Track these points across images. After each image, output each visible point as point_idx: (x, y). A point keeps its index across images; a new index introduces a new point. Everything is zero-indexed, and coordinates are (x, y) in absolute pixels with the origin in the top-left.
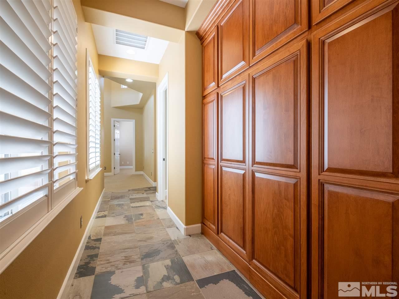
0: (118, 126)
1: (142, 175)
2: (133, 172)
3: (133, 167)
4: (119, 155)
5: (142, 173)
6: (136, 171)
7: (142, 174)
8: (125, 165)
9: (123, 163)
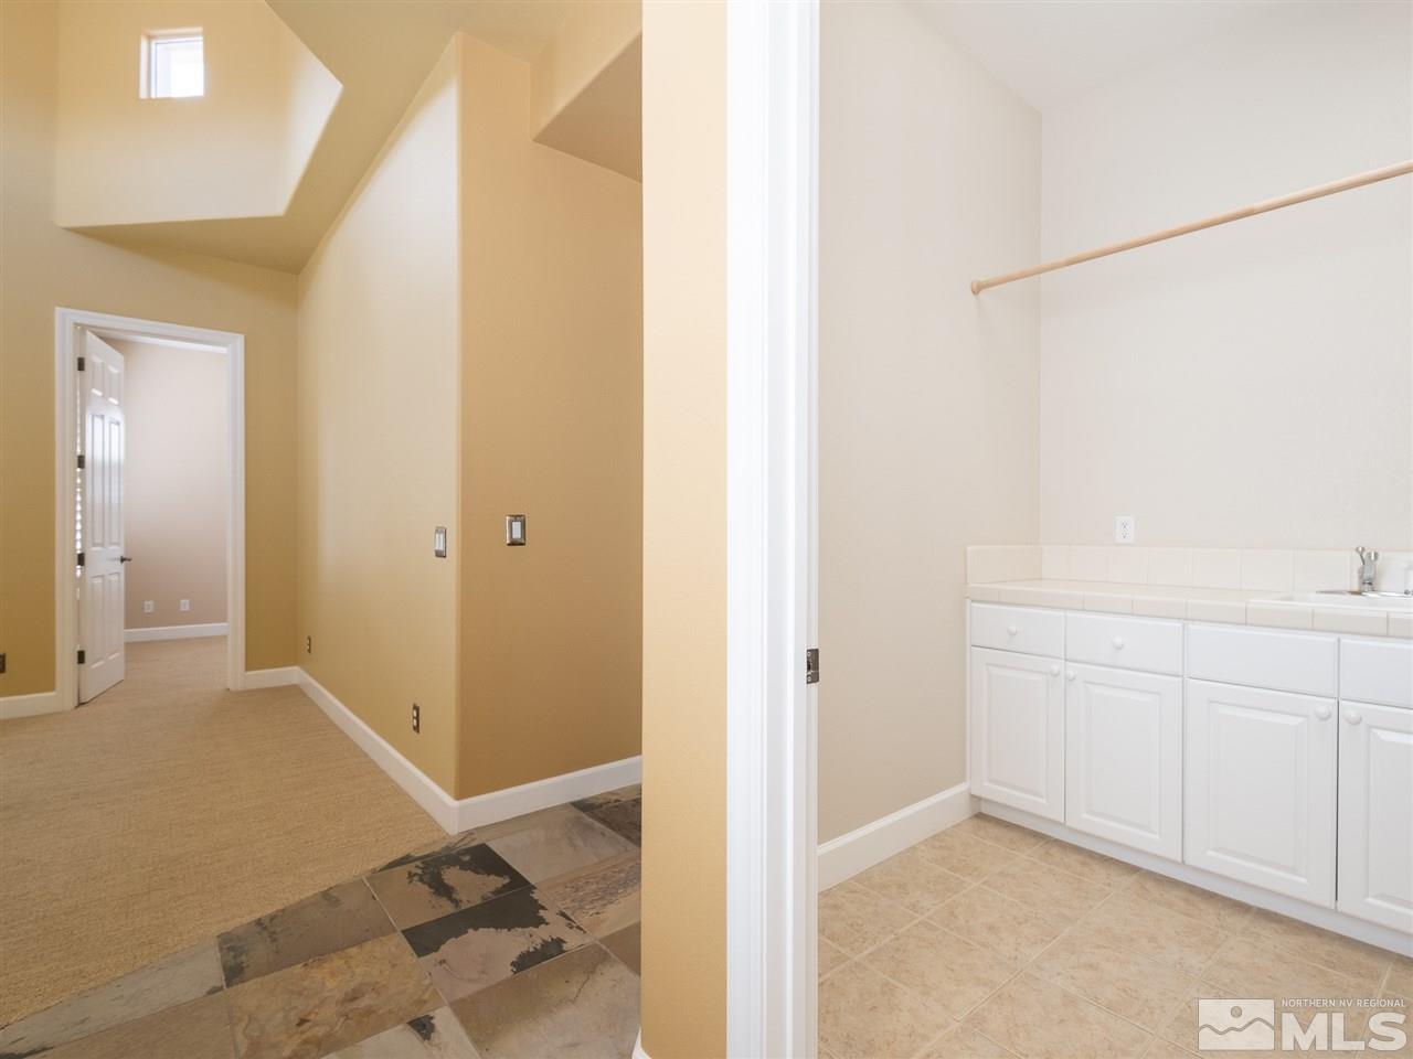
0: (114, 370)
1: (295, 692)
2: (231, 670)
3: (231, 628)
4: (120, 567)
5: (293, 674)
6: (248, 667)
7: (295, 681)
8: (168, 616)
9: (149, 606)
